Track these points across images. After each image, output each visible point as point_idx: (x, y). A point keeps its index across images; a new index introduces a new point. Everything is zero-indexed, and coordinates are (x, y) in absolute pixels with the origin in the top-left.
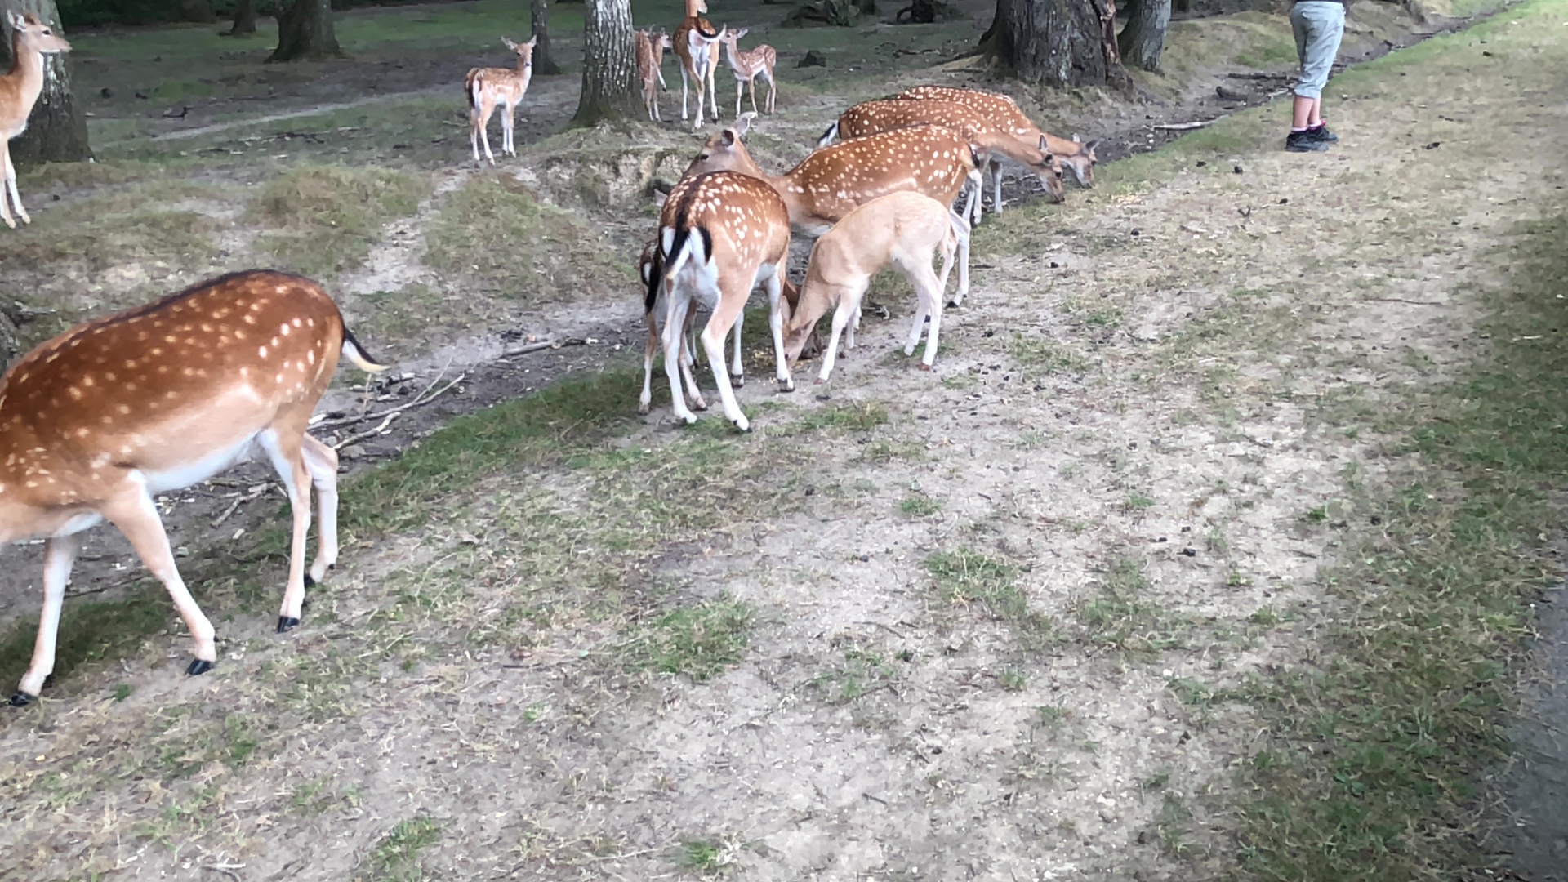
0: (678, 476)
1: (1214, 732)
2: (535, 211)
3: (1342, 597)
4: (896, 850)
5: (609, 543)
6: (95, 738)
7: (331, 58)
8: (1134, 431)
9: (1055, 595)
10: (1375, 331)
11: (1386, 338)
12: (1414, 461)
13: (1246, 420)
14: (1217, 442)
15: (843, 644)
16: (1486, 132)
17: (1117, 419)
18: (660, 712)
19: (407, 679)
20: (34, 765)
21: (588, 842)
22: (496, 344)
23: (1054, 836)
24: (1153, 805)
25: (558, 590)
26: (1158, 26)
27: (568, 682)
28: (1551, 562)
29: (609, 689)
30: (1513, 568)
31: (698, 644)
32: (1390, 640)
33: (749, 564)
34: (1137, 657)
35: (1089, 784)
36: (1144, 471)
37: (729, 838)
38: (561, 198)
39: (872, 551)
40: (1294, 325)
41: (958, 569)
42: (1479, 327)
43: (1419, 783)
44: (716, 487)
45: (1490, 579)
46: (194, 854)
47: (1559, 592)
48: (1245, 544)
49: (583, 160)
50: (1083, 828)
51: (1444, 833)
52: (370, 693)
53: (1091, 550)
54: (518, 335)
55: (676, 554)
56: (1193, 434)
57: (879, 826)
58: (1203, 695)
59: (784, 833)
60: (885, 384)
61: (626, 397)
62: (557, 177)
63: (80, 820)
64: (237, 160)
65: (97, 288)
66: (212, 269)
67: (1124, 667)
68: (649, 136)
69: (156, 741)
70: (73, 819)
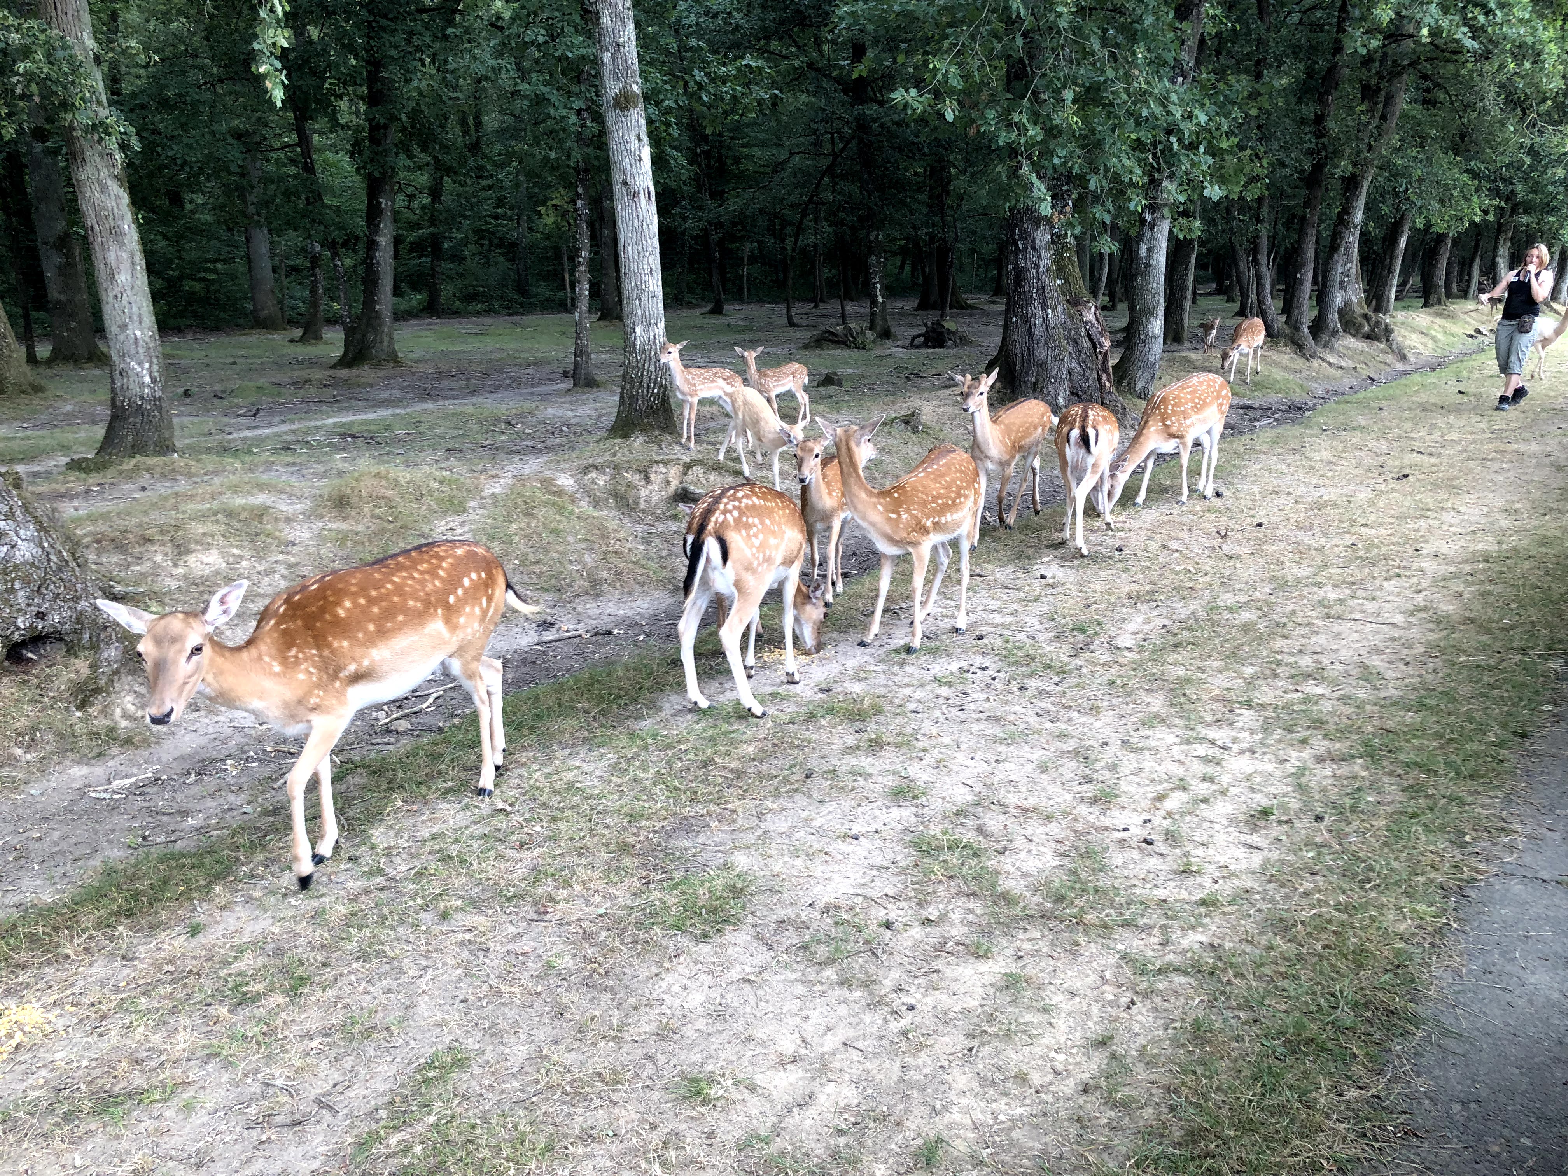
0: (691, 756)
1: (1158, 1000)
2: (571, 514)
3: (1283, 885)
4: (870, 1091)
5: (628, 815)
6: (171, 968)
7: (390, 366)
8: (1107, 731)
9: (1025, 875)
10: (1334, 647)
11: (1345, 654)
12: (1358, 767)
13: (1209, 725)
14: (1181, 744)
15: (833, 911)
16: (1452, 466)
17: (1092, 720)
18: (667, 965)
19: (445, 928)
20: (117, 990)
21: (599, 1075)
22: (532, 632)
23: (1009, 1084)
24: (1098, 1061)
25: (580, 855)
26: (1152, 359)
27: (587, 936)
28: (1473, 861)
29: (623, 943)
30: (1439, 865)
31: (702, 907)
32: (1320, 925)
33: (751, 838)
34: (1093, 932)
35: (1043, 1041)
36: (1113, 767)
37: (723, 1075)
38: (596, 503)
39: (863, 830)
40: (1260, 639)
41: (939, 848)
42: (1431, 647)
43: (1337, 1050)
44: (725, 768)
45: (1416, 874)
46: (256, 1072)
47: (1478, 888)
48: (1200, 836)
49: (617, 468)
50: (1036, 1079)
51: (1353, 1094)
52: (411, 938)
53: (1060, 837)
54: (552, 624)
55: (686, 827)
56: (1159, 736)
57: (856, 1071)
58: (1150, 967)
59: (770, 1073)
60: (882, 680)
61: (648, 684)
62: (593, 482)
63: (157, 1039)
64: (304, 458)
65: (180, 571)
66: (280, 557)
67: (1082, 940)
68: (678, 448)
69: (223, 973)
70: (152, 1037)
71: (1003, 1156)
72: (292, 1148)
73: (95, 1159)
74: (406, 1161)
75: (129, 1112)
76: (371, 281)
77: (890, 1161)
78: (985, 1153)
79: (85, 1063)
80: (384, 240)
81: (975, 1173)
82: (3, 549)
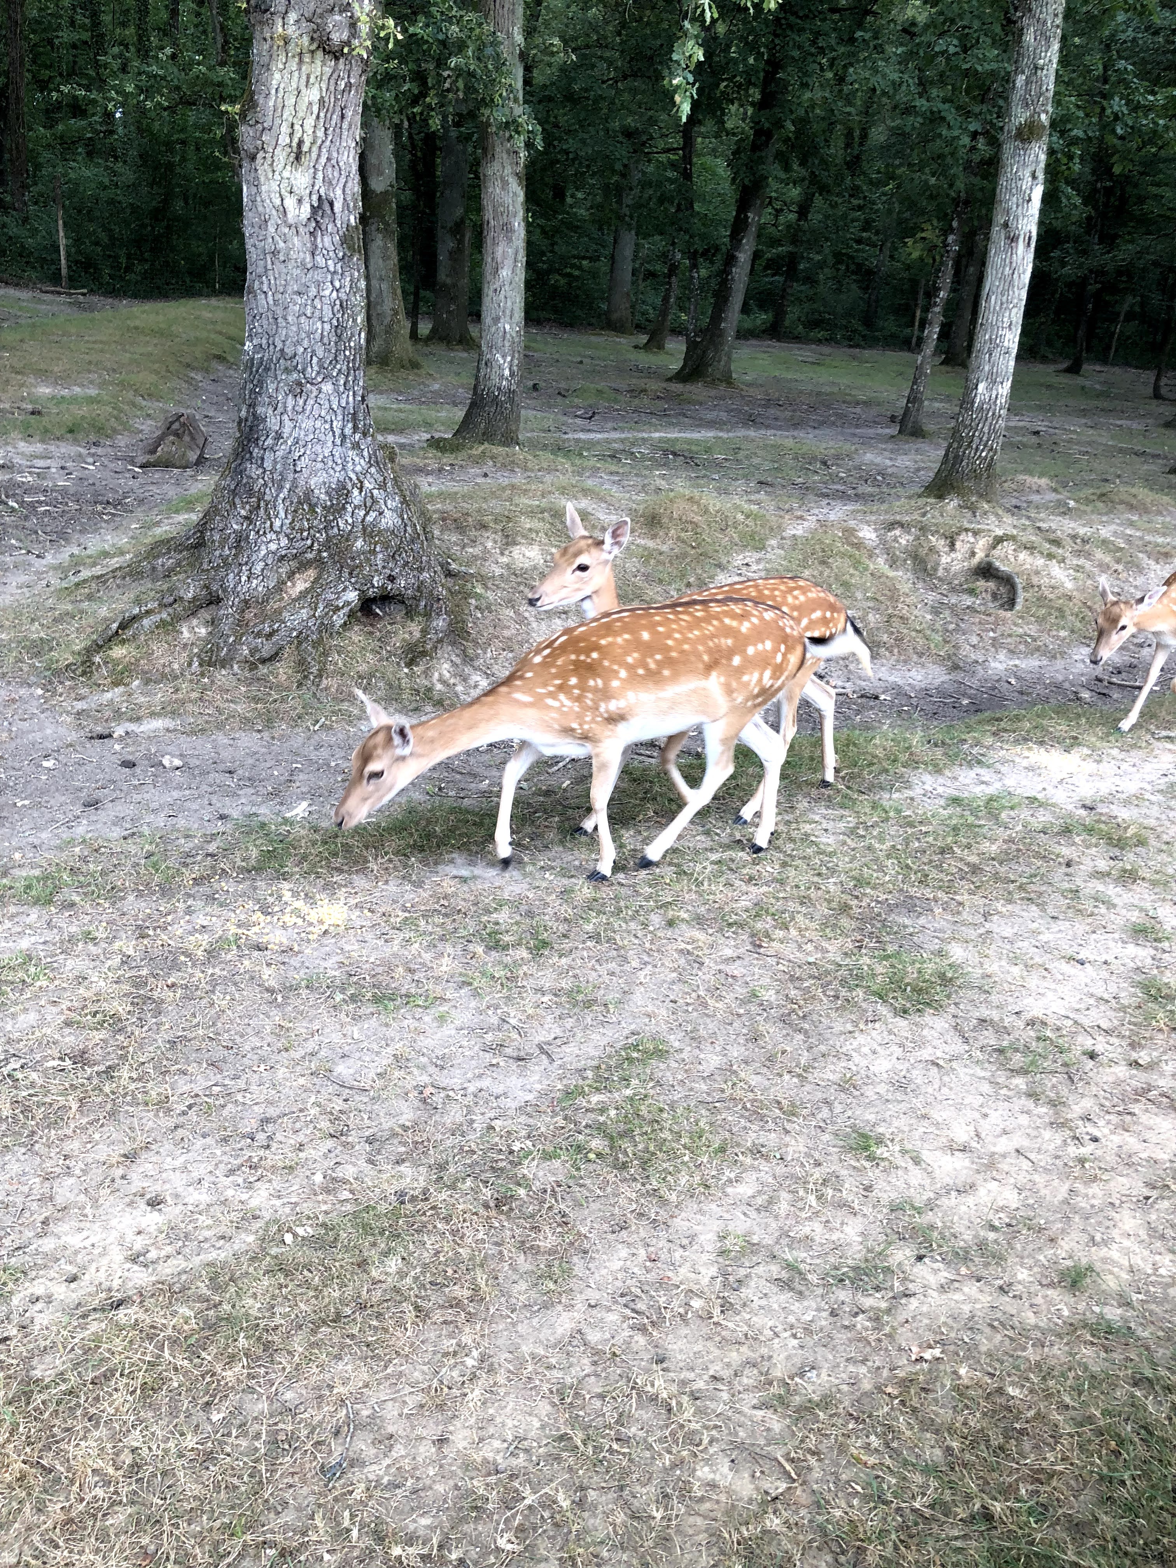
0: (930, 839)
2: (866, 569)
4: (1031, 1201)
5: (855, 878)
6: (446, 903)
7: (722, 387)
15: (1038, 1026)
18: (862, 1026)
19: (669, 933)
20: (404, 909)
21: (779, 1103)
25: (802, 903)
27: (792, 979)
29: (824, 993)
31: (908, 984)
33: (972, 934)
37: (892, 1140)
38: (893, 563)
39: (1092, 958)
44: (962, 860)
46: (497, 1007)
49: (923, 529)
52: (640, 934)
55: (910, 905)
57: (1022, 1178)
59: (938, 1153)
60: (1155, 811)
61: (902, 758)
62: (895, 540)
63: (427, 956)
64: (627, 469)
65: (505, 560)
68: (992, 518)
69: (485, 919)
70: (423, 954)
71: (1153, 1307)
72: (514, 1078)
73: (369, 1037)
74: (602, 1119)
75: (397, 1008)
76: (722, 296)
77: (1036, 1269)
78: (1135, 1297)
79: (372, 960)
80: (744, 257)
81: (1119, 1311)
82: (373, 514)
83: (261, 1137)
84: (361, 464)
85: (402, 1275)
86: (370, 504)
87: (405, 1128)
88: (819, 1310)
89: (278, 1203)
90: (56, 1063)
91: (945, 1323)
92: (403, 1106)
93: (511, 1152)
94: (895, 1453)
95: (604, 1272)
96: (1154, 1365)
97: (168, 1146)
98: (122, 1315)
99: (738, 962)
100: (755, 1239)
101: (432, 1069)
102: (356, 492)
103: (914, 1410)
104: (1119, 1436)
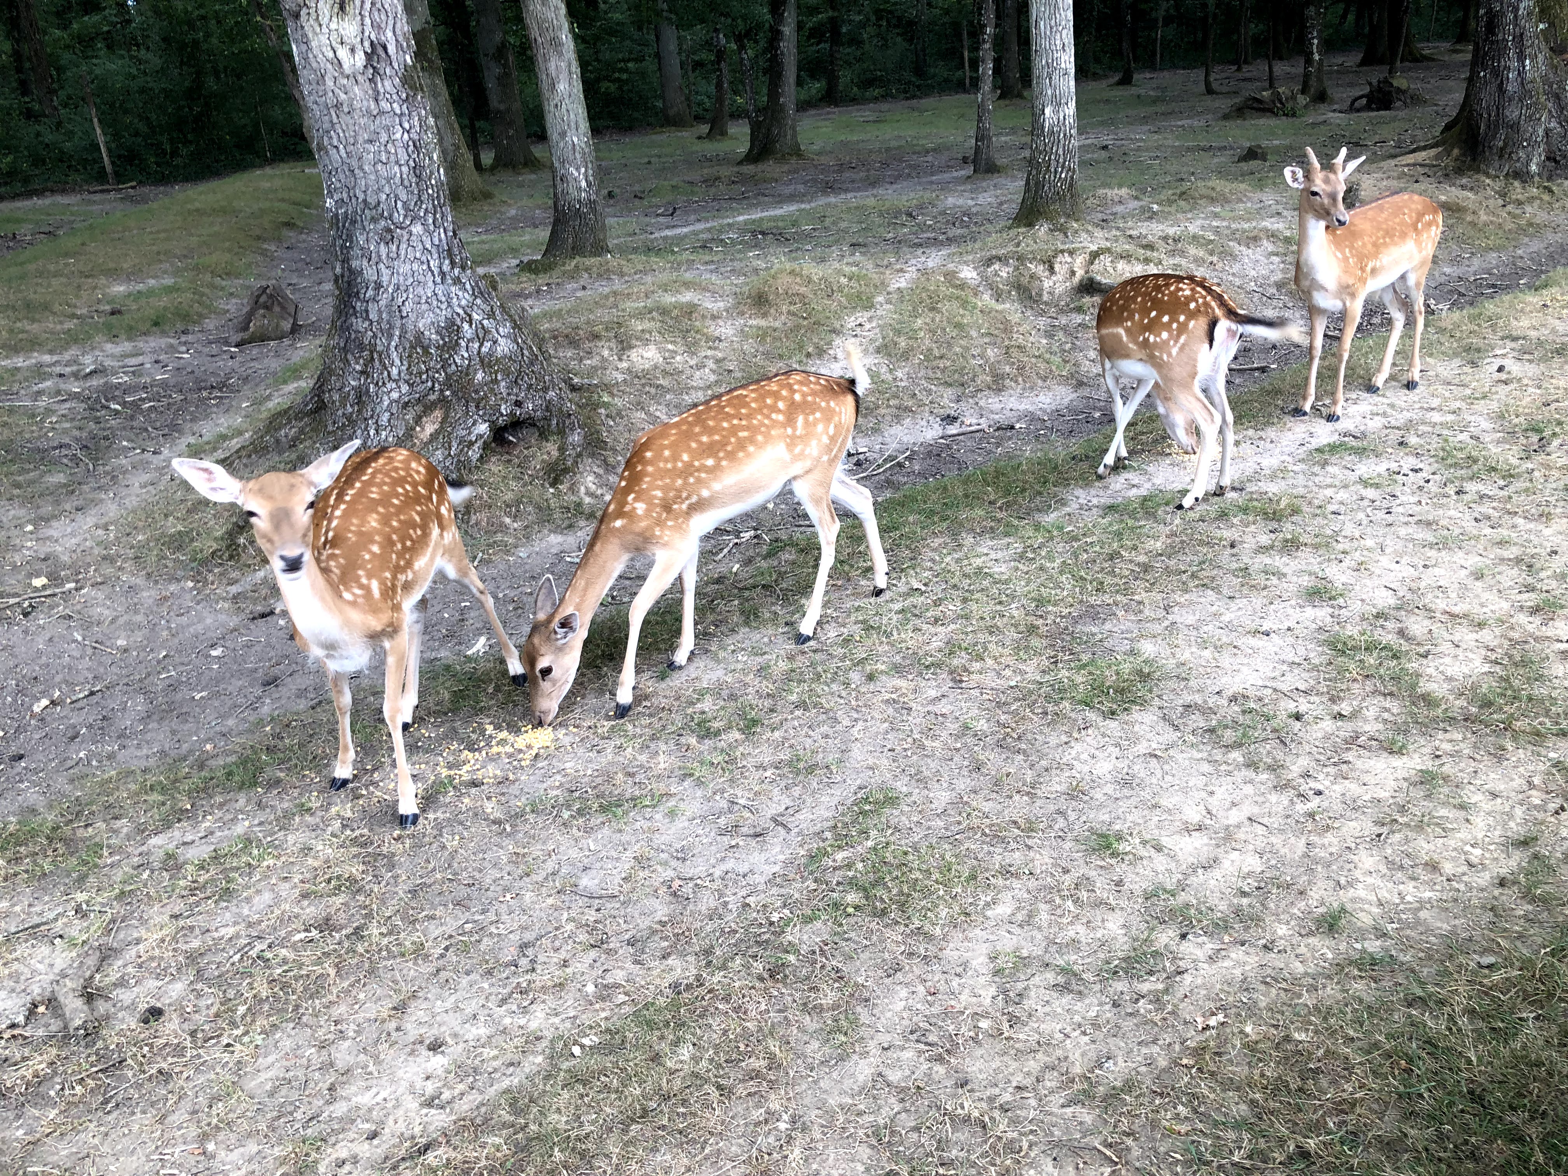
0: (1097, 548)
2: (974, 308)
4: (1273, 862)
5: (1035, 600)
7: (794, 160)
8: (1557, 539)
9: (1449, 679)
15: (1240, 700)
17: (1541, 527)
19: (872, 687)
20: (607, 718)
21: (1015, 822)
22: (936, 426)
23: (1419, 870)
24: (1518, 859)
25: (991, 633)
27: (999, 705)
29: (1032, 712)
31: (1109, 687)
33: (1157, 628)
34: (1522, 739)
35: (1458, 835)
36: (1562, 577)
37: (1131, 834)
38: (998, 296)
39: (1275, 628)
41: (1355, 648)
44: (1131, 561)
46: (723, 791)
49: (1021, 259)
50: (1448, 868)
52: (844, 694)
53: (1492, 645)
54: (955, 419)
55: (1093, 614)
57: (1260, 844)
59: (1177, 837)
60: (1301, 480)
61: (1052, 478)
62: (996, 274)
63: (643, 758)
64: (720, 256)
65: (624, 365)
66: (709, 353)
67: (1509, 745)
68: (1084, 235)
69: (690, 711)
70: (639, 757)
71: (1408, 932)
72: (756, 854)
73: (605, 846)
74: (850, 874)
75: (626, 813)
76: (774, 71)
77: (1293, 923)
78: (1389, 927)
79: (589, 772)
80: (788, 30)
81: (1378, 943)
82: (488, 344)
83: (524, 962)
84: (465, 298)
85: (696, 1060)
86: (483, 335)
87: (663, 924)
88: (1101, 1004)
89: (557, 1020)
90: (302, 935)
91: (1222, 990)
92: (656, 903)
93: (772, 924)
94: (1204, 1117)
95: (889, 1015)
96: (1422, 984)
97: (434, 990)
98: (430, 1158)
99: (944, 701)
100: (1025, 953)
101: (674, 863)
102: (466, 326)
103: (1212, 1074)
104: (1406, 1054)
